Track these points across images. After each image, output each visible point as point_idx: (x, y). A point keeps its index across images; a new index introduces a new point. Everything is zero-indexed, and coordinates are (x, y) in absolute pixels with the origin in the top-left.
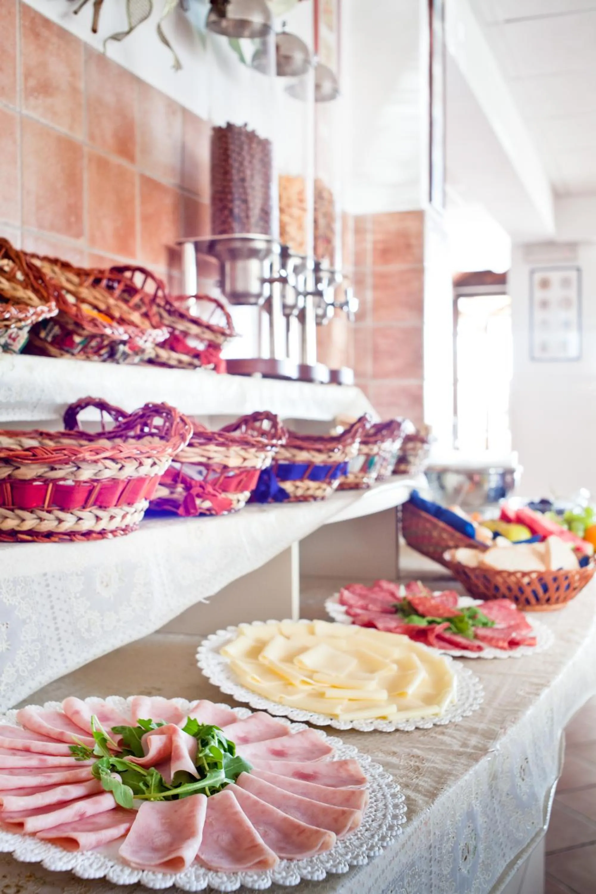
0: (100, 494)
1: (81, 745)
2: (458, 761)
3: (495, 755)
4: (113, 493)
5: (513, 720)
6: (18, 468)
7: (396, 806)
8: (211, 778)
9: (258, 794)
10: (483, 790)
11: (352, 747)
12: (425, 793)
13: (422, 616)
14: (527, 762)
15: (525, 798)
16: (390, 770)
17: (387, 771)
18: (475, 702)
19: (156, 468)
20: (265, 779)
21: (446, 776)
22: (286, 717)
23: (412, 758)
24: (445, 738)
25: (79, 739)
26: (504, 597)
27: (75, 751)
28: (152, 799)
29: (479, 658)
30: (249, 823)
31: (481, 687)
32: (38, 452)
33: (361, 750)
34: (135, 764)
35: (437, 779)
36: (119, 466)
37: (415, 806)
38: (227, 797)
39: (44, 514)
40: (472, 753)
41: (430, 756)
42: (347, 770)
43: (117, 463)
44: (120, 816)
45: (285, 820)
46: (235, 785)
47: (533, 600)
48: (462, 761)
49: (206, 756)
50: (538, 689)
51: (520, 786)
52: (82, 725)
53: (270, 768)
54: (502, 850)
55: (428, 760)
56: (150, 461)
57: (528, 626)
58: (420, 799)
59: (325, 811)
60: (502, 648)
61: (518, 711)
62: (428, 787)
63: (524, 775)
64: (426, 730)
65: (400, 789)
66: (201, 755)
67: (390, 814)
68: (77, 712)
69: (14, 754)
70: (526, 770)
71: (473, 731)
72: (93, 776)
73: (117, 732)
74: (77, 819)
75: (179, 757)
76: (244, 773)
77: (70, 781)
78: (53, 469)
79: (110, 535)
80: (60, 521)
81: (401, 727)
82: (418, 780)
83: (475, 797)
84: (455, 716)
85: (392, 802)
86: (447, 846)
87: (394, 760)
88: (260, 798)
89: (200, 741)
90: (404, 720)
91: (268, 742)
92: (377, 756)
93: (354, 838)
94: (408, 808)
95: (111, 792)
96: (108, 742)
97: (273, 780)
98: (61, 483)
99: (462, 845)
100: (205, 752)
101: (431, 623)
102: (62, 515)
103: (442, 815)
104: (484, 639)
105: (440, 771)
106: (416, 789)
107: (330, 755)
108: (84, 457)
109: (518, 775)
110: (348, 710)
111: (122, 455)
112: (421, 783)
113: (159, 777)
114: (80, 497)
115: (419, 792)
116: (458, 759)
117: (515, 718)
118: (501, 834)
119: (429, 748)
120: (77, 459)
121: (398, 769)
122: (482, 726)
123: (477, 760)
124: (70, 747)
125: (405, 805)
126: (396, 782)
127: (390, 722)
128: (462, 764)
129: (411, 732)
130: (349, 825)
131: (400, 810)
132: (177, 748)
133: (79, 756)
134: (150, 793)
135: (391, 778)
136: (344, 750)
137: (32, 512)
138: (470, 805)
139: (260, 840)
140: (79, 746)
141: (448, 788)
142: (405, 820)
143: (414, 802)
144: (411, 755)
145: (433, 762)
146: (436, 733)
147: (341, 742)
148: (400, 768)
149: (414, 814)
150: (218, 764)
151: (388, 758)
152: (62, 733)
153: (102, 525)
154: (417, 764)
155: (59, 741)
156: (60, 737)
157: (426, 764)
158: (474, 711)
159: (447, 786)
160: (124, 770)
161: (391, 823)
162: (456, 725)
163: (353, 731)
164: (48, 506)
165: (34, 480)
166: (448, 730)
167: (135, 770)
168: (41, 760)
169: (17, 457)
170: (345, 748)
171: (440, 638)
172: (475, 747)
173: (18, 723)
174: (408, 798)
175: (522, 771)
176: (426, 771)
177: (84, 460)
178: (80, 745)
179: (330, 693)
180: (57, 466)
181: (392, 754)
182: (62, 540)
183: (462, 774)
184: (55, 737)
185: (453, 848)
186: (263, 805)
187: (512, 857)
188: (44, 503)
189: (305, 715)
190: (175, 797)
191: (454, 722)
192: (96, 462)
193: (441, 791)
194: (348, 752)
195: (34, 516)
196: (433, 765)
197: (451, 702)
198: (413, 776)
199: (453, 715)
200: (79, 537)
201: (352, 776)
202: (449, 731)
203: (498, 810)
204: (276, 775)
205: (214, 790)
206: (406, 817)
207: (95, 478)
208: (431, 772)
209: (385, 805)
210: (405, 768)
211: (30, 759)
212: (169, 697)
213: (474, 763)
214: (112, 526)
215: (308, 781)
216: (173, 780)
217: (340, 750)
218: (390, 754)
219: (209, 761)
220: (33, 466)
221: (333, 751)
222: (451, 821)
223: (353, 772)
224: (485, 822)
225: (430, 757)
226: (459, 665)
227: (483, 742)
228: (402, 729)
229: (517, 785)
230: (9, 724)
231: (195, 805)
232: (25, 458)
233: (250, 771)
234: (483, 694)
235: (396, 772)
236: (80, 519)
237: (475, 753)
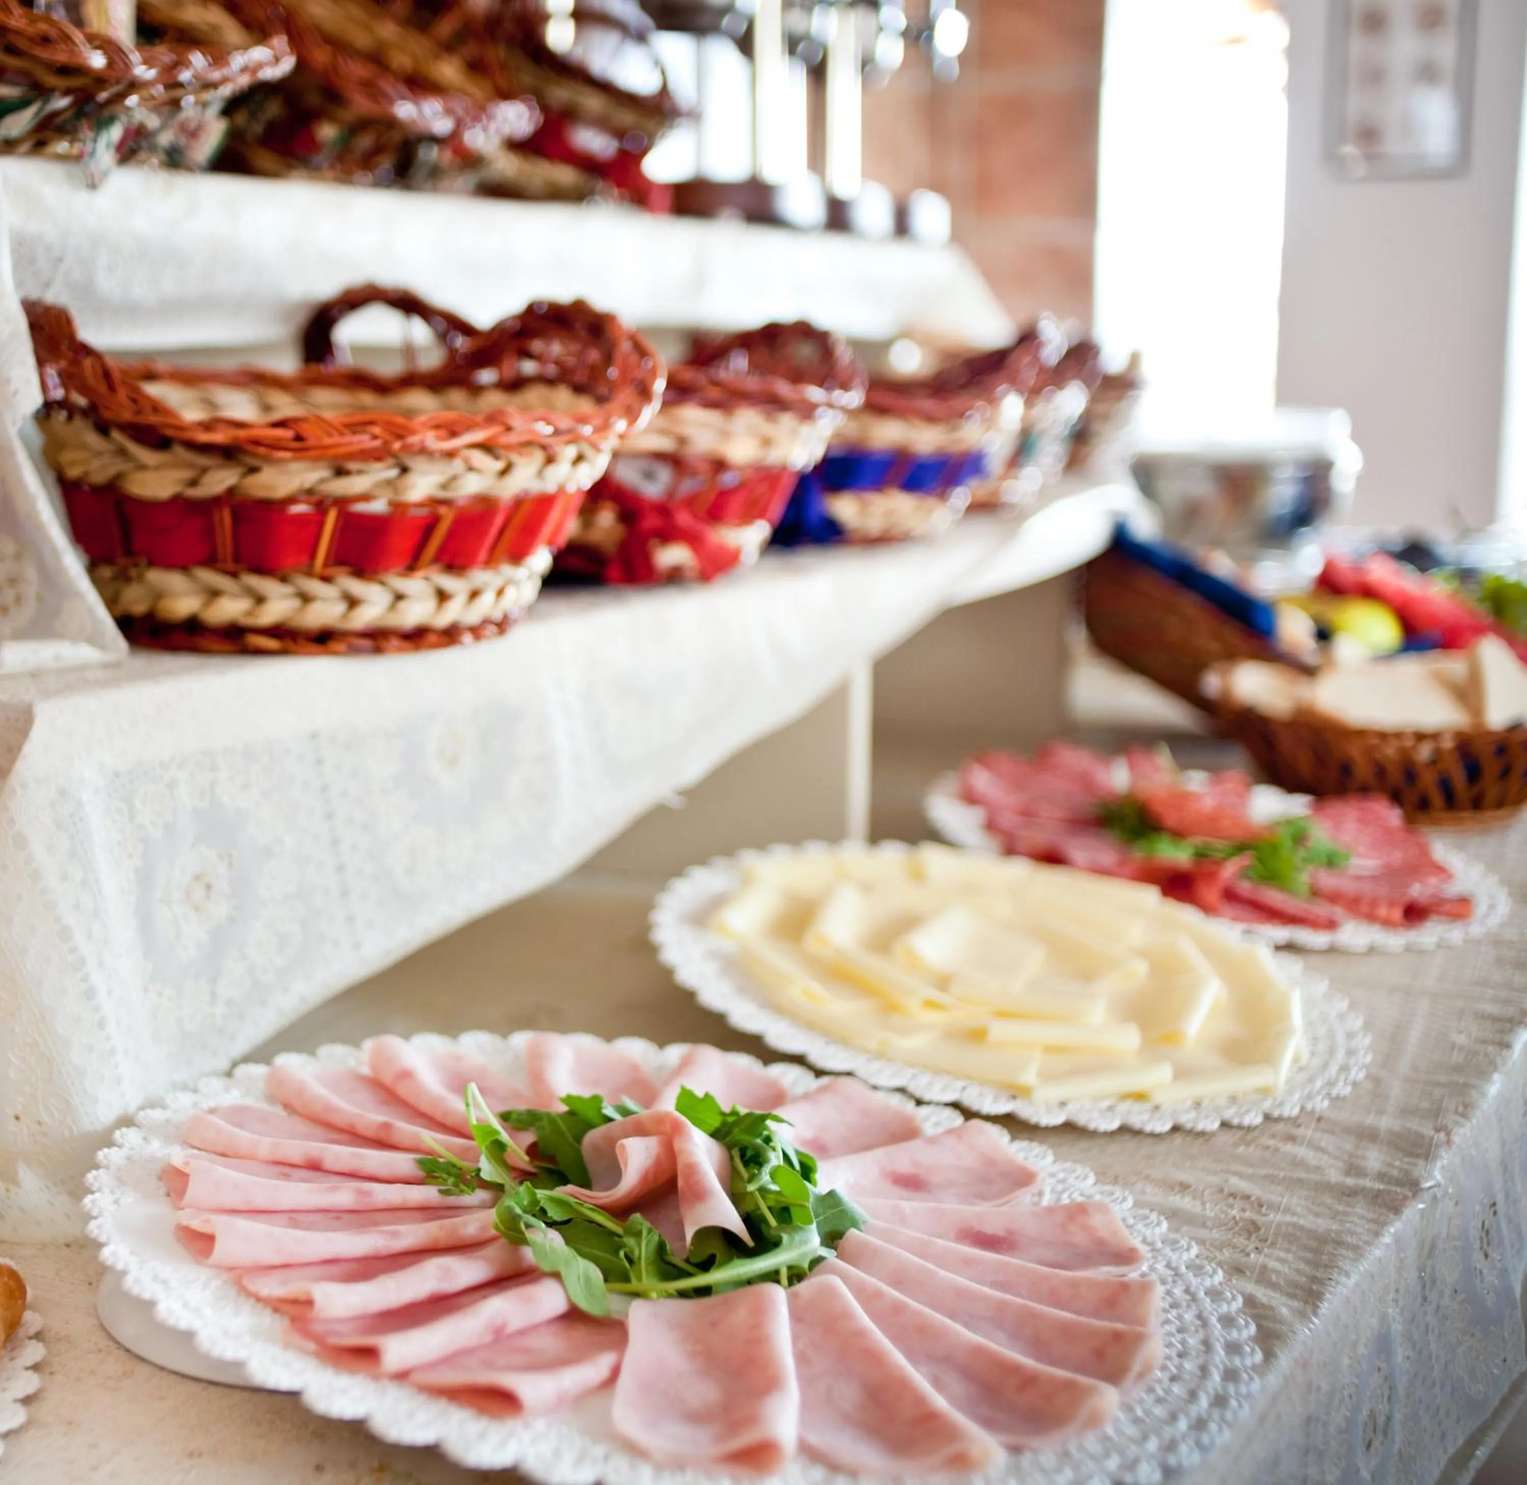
0: (452, 534)
1: (445, 1156)
2: (1349, 1209)
3: (1435, 1197)
4: (483, 534)
5: (1460, 1109)
6: (254, 470)
7: (1228, 1321)
8: (791, 1245)
9: (897, 1283)
10: (1409, 1281)
11: (1079, 1170)
12: (1292, 1291)
13: (1178, 834)
14: (1495, 1213)
15: (1490, 1300)
16: (1184, 1229)
17: (1177, 1230)
18: (1353, 1060)
19: (583, 468)
20: (906, 1250)
21: (1329, 1248)
22: (902, 1090)
23: (1231, 1200)
24: (1301, 1151)
25: (435, 1140)
26: (1364, 791)
27: (434, 1172)
28: (654, 1295)
29: (1332, 950)
30: (898, 1357)
31: (1359, 1023)
32: (306, 430)
33: (1102, 1176)
34: (591, 1206)
35: (1309, 1255)
36: (499, 465)
37: (1275, 1320)
38: (830, 1293)
39: (314, 586)
40: (1379, 1191)
41: (1273, 1195)
42: (1086, 1228)
43: (497, 457)
44: (580, 1333)
45: (979, 1351)
46: (840, 1263)
47: (1437, 800)
48: (1359, 1211)
49: (763, 1190)
50: (1502, 1032)
51: (1481, 1272)
52: (425, 1107)
53: (903, 1220)
54: (1440, 1424)
55: (1271, 1206)
56: (570, 452)
57: (1440, 870)
58: (1284, 1307)
59: (1066, 1331)
60: (1387, 923)
61: (1466, 1085)
62: (1295, 1277)
63: (1488, 1244)
64: (1250, 1129)
65: (1224, 1277)
66: (751, 1188)
67: (1218, 1340)
68: (406, 1075)
69: (286, 1177)
70: (1493, 1233)
71: (1368, 1135)
72: (493, 1232)
73: (521, 1126)
74: (488, 1338)
75: (699, 1194)
76: (853, 1232)
77: (443, 1244)
78: (340, 472)
79: (467, 638)
80: (353, 602)
81: (1187, 1119)
82: (1262, 1256)
83: (1393, 1300)
84: (1309, 1097)
85: (1217, 1311)
86: (1338, 1419)
87: (1186, 1203)
88: (907, 1296)
89: (736, 1153)
90: (1189, 1103)
91: (879, 1153)
92: (1144, 1193)
93: (1149, 1399)
94: (1259, 1327)
95: (556, 1276)
96: (509, 1149)
97: (922, 1251)
98: (361, 507)
99: (1365, 1413)
100: (760, 1180)
101: (1201, 856)
102: (357, 587)
103: (1335, 1344)
104: (1334, 898)
105: (1312, 1234)
106: (1263, 1277)
107: (1033, 1189)
108: (422, 442)
109: (1477, 1246)
110: (1049, 1076)
111: (513, 438)
112: (1273, 1264)
113: (656, 1238)
114: (401, 542)
115: (1273, 1286)
116: (1349, 1205)
117: (1466, 1106)
118: (1437, 1388)
119: (1266, 1177)
120: (406, 448)
121: (1204, 1225)
122: (1385, 1123)
123: (1396, 1210)
124: (420, 1162)
125: (1250, 1320)
126: (1210, 1260)
127: (1157, 1108)
128: (1362, 1217)
129: (1212, 1134)
130: (1136, 1367)
131: (1239, 1330)
132: (692, 1169)
133: (447, 1185)
134: (640, 1279)
135: (1195, 1251)
136: (1061, 1176)
137: (284, 579)
138: (1384, 1318)
139: (940, 1402)
140: (441, 1160)
141: (1343, 1279)
142: (1259, 1357)
143: (1269, 1313)
144: (1226, 1191)
145: (1287, 1210)
146: (1273, 1136)
147: (1050, 1158)
148: (1209, 1223)
149: (1275, 1342)
150: (793, 1211)
151: (1171, 1198)
152: (386, 1126)
153: (453, 613)
154: (1248, 1214)
155: (382, 1143)
156: (382, 1135)
157: (1271, 1216)
158: (1355, 1084)
159: (1339, 1274)
160: (565, 1218)
161: (1228, 1363)
162: (1319, 1119)
163: (1070, 1129)
164: (326, 565)
165: (292, 500)
166: (1299, 1132)
167: (591, 1221)
168: (361, 1193)
169: (257, 442)
170: (1064, 1170)
171: (1231, 896)
172: (1381, 1176)
173: (271, 1098)
174: (1250, 1302)
175: (1484, 1234)
176: (1276, 1235)
177: (424, 451)
178: (441, 1157)
179: (999, 1031)
180: (352, 466)
181: (1177, 1189)
182: (354, 651)
183: (1368, 1243)
184: (370, 1133)
185: (1348, 1421)
186: (919, 1314)
187: (1460, 1441)
188: (313, 555)
189: (945, 1088)
190: (704, 1292)
191: (1313, 1112)
192: (450, 455)
193: (1327, 1285)
194: (1071, 1180)
195: (287, 589)
196: (1288, 1218)
197: (1296, 1060)
198: (1247, 1246)
199: (1306, 1093)
200: (395, 642)
201: (1101, 1243)
202: (1306, 1132)
203: (1433, 1329)
204: (926, 1237)
205: (796, 1276)
206: (1261, 1348)
207: (441, 494)
208: (1291, 1238)
209: (1200, 1317)
210: (1219, 1224)
211: (334, 1189)
212: (609, 1037)
213: (1391, 1216)
214: (473, 616)
215: (998, 1252)
216: (692, 1248)
217: (1053, 1175)
218: (1173, 1189)
219: (771, 1204)
220: (295, 466)
221: (1039, 1179)
222: (1350, 1358)
223: (1104, 1233)
224: (1408, 1358)
225: (1274, 1198)
226: (1293, 966)
227: (1397, 1163)
228: (1189, 1126)
229: (1475, 1269)
230: (249, 1101)
231: (761, 1311)
232: (276, 446)
233: (863, 1228)
234: (1367, 1041)
235: (1203, 1233)
236: (399, 597)
237: (1389, 1192)
